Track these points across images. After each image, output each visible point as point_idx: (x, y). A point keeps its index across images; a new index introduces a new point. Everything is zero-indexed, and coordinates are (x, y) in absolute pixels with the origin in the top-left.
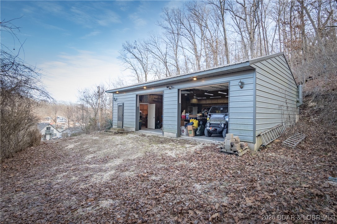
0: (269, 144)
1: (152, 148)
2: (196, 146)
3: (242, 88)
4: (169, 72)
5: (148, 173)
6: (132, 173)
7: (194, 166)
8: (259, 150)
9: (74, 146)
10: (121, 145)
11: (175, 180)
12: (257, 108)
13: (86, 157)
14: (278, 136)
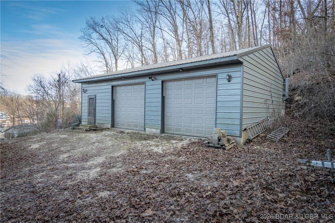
0: (254, 138)
1: (135, 145)
2: (183, 142)
3: (229, 81)
4: (144, 57)
5: (137, 168)
6: (120, 169)
7: (183, 160)
8: (245, 144)
9: (39, 146)
10: (99, 142)
11: (167, 172)
12: (244, 102)
13: (60, 157)
14: (263, 130)
